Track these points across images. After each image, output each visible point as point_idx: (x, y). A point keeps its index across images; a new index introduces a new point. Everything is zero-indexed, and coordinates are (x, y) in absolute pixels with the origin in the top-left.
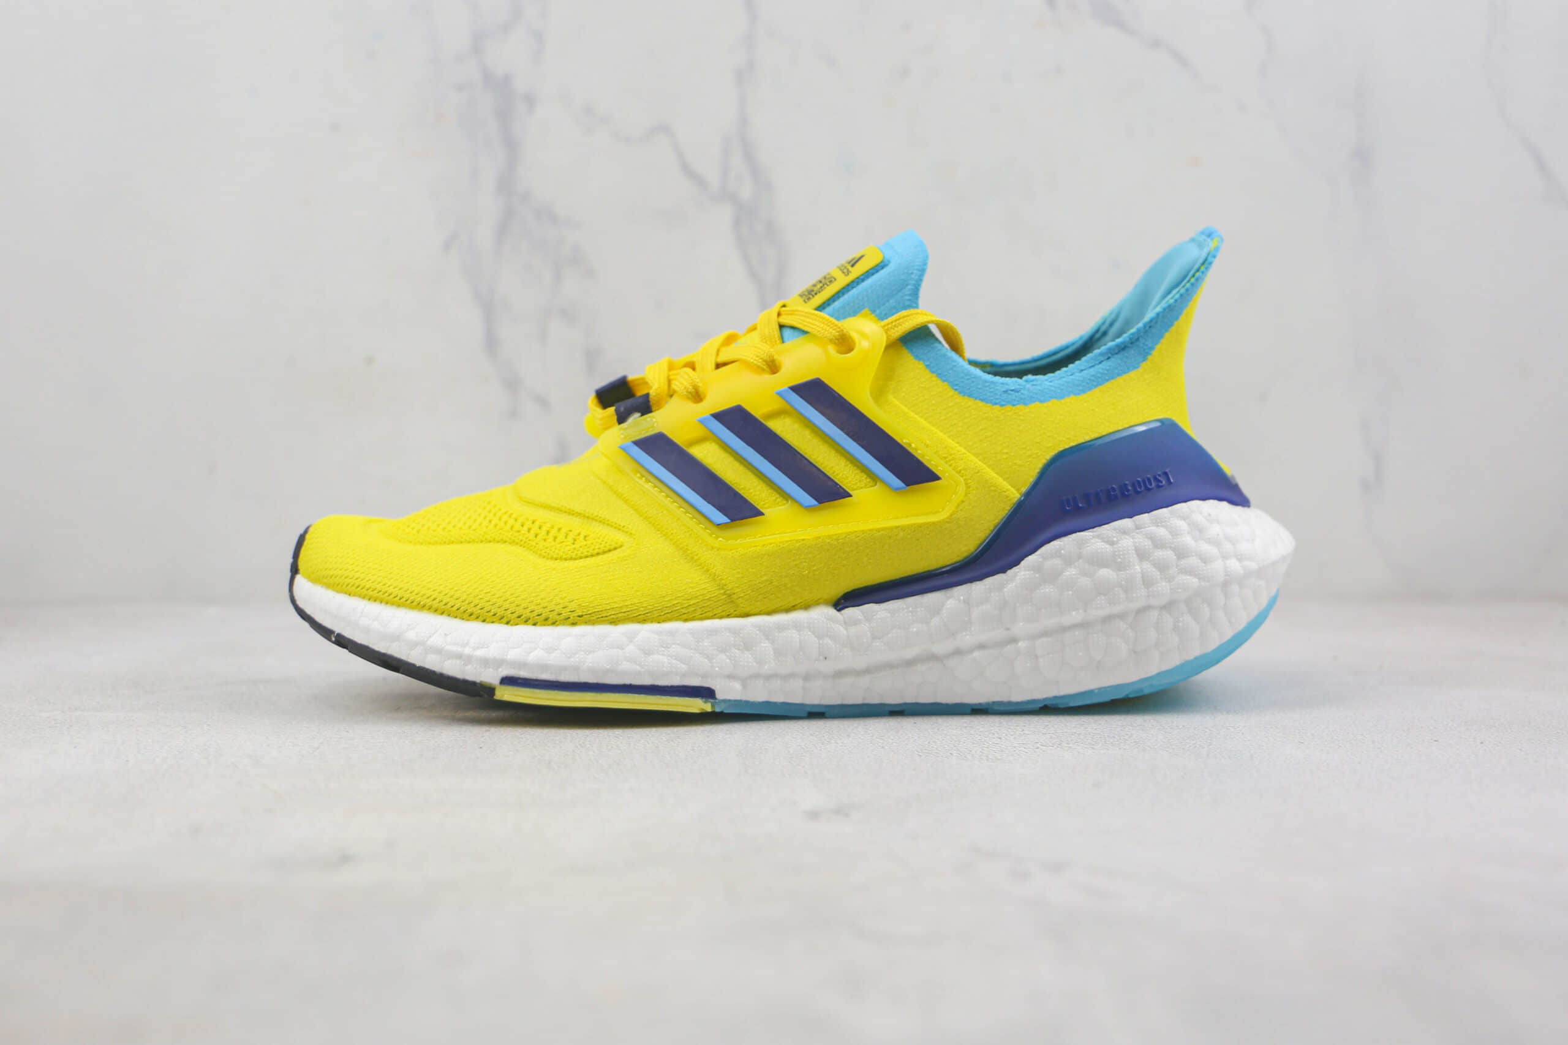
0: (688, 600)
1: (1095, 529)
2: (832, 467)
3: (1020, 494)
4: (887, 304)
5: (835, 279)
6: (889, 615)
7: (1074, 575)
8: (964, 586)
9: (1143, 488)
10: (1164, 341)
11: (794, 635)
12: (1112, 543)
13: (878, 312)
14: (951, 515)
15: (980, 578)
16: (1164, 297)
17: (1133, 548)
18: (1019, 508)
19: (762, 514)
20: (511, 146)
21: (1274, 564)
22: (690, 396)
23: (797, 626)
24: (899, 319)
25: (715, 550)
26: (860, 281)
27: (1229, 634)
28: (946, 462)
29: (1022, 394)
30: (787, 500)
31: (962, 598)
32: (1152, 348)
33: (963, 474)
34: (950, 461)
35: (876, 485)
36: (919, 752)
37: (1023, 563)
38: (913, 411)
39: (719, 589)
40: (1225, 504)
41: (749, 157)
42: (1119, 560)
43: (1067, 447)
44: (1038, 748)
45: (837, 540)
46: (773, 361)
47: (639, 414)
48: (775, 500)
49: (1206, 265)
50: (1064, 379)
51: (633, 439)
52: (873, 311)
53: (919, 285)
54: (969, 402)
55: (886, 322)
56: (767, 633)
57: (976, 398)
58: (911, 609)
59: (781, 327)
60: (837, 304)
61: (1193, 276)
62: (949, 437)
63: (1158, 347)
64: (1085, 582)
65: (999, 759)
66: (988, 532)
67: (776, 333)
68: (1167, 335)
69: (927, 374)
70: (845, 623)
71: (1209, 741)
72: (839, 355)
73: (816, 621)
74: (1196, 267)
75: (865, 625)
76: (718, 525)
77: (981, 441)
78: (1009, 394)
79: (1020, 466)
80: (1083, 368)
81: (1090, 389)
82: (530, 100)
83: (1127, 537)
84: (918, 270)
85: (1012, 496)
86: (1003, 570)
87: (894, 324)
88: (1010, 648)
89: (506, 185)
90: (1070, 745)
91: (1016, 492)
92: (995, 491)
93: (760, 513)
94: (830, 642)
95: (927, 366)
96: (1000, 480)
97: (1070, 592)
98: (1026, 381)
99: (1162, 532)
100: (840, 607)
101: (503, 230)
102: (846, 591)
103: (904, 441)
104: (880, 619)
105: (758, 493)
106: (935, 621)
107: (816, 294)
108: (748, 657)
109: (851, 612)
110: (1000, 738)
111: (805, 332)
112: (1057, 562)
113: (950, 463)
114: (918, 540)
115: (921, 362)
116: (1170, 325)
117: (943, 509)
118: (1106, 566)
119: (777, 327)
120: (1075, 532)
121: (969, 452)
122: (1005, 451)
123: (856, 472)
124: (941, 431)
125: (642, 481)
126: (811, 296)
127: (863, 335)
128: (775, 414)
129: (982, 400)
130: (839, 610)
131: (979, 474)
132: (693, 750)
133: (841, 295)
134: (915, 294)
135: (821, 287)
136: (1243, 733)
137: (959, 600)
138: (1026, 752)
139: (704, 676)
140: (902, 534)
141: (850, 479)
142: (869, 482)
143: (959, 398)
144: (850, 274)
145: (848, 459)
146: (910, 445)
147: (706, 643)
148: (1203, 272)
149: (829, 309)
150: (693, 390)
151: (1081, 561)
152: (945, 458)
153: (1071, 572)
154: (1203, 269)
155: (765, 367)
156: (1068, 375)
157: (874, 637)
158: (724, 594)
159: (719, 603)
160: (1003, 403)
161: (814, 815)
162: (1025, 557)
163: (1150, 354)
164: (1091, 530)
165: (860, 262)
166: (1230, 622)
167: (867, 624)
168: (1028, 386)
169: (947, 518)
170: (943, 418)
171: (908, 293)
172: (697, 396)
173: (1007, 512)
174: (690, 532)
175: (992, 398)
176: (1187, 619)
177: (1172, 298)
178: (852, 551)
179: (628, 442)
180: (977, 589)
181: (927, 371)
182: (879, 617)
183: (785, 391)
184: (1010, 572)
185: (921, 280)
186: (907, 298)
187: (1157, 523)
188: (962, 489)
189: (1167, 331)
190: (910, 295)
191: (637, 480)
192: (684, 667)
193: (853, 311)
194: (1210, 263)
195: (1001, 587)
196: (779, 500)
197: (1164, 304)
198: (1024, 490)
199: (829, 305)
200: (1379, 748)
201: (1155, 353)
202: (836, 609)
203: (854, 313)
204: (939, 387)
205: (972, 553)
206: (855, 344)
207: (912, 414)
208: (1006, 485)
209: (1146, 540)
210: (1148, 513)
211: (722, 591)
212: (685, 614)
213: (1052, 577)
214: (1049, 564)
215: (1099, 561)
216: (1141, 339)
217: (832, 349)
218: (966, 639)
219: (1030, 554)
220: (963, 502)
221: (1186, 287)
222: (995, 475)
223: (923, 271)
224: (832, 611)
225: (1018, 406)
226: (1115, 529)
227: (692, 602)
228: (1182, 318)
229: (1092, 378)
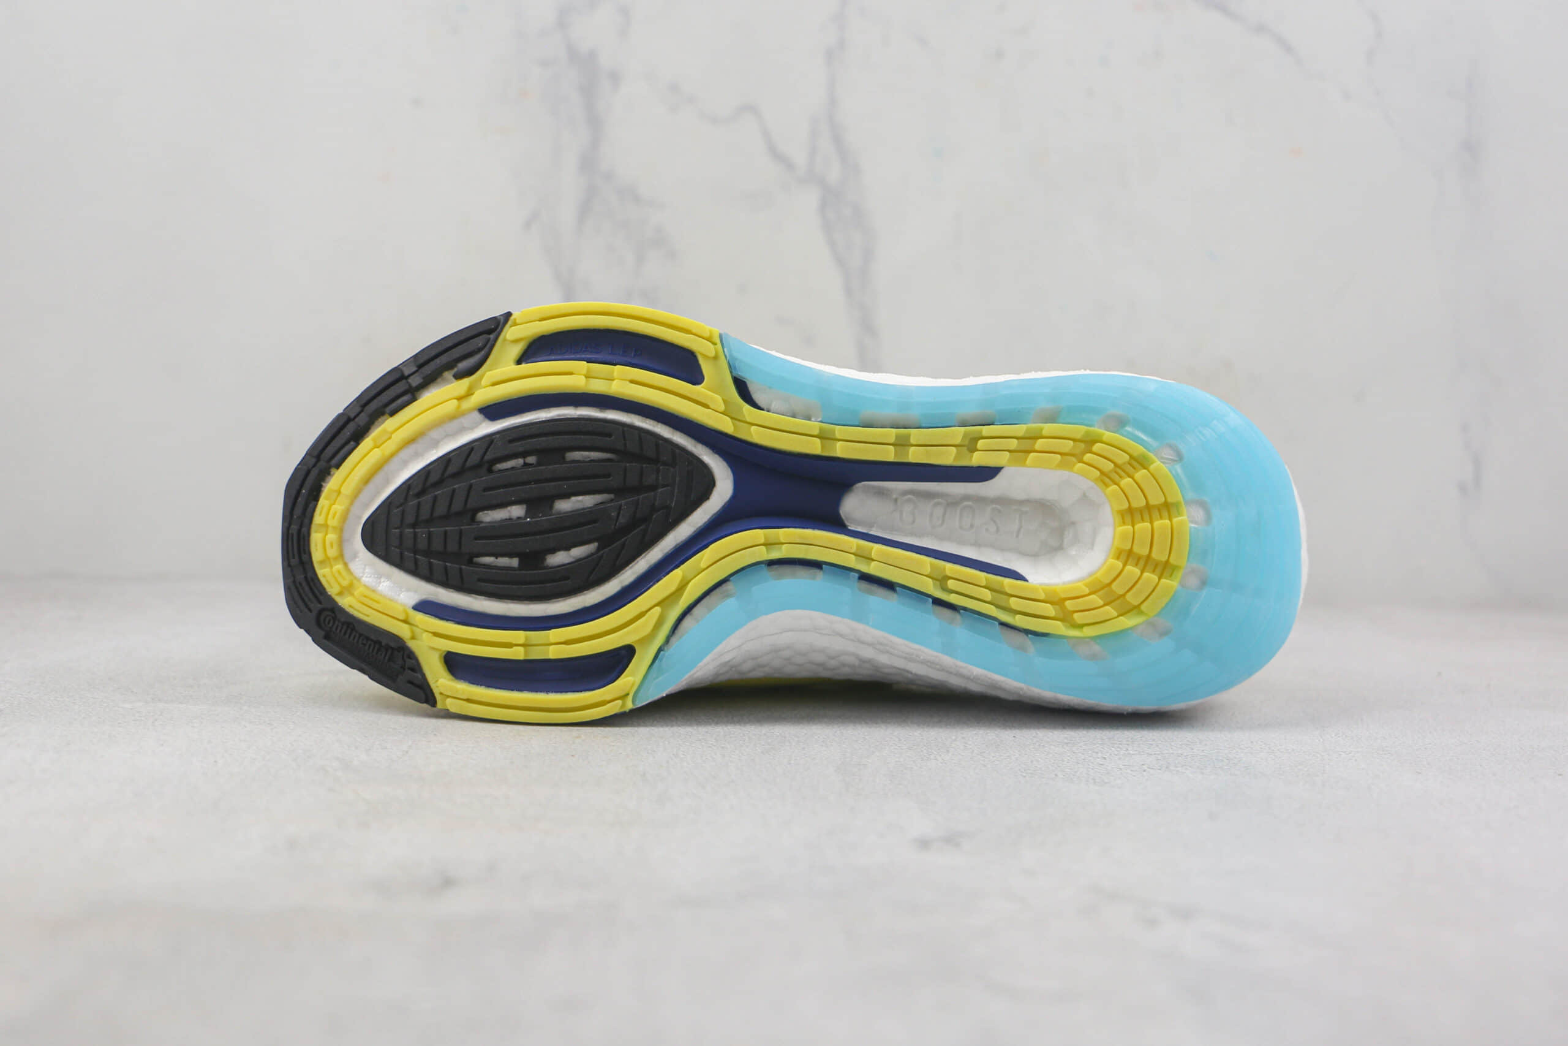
20: (595, 122)
36: (1022, 772)
41: (838, 140)
65: (1106, 783)
82: (615, 77)
89: (588, 163)
101: (585, 210)
110: (1105, 758)
132: (790, 764)
136: (1356, 760)
161: (924, 844)
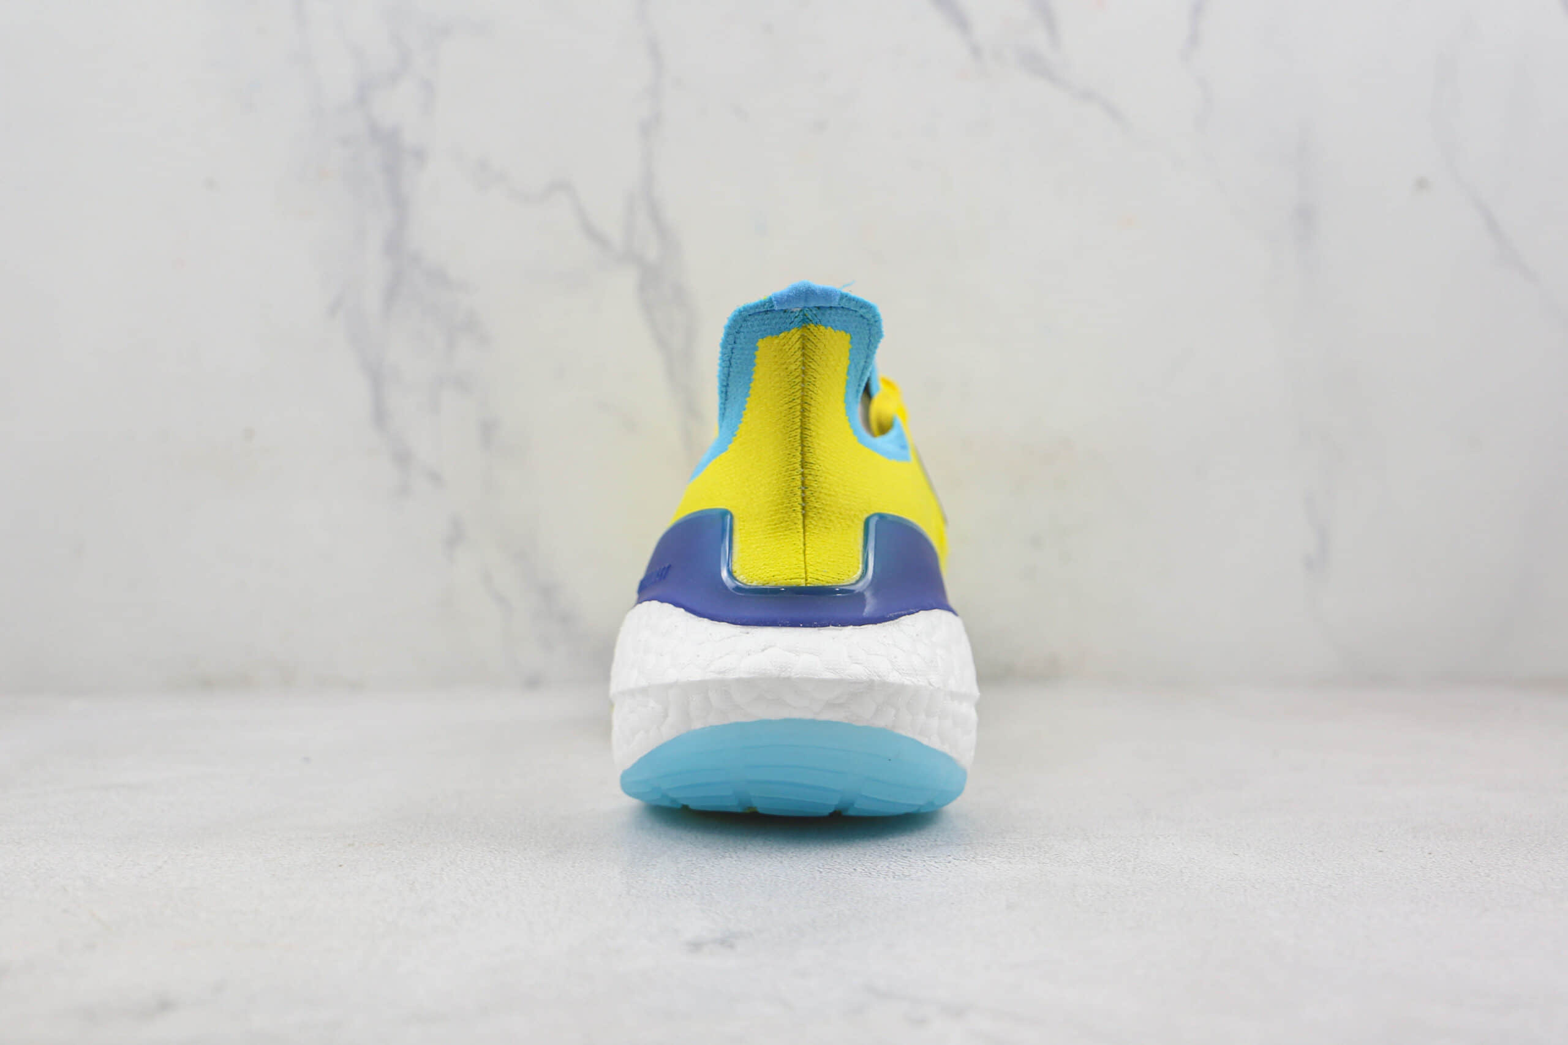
20: (400, 204)
41: (655, 215)
44: (949, 862)
71: (1136, 853)
82: (420, 155)
89: (394, 244)
90: (986, 859)
138: (937, 868)
200: (1318, 861)
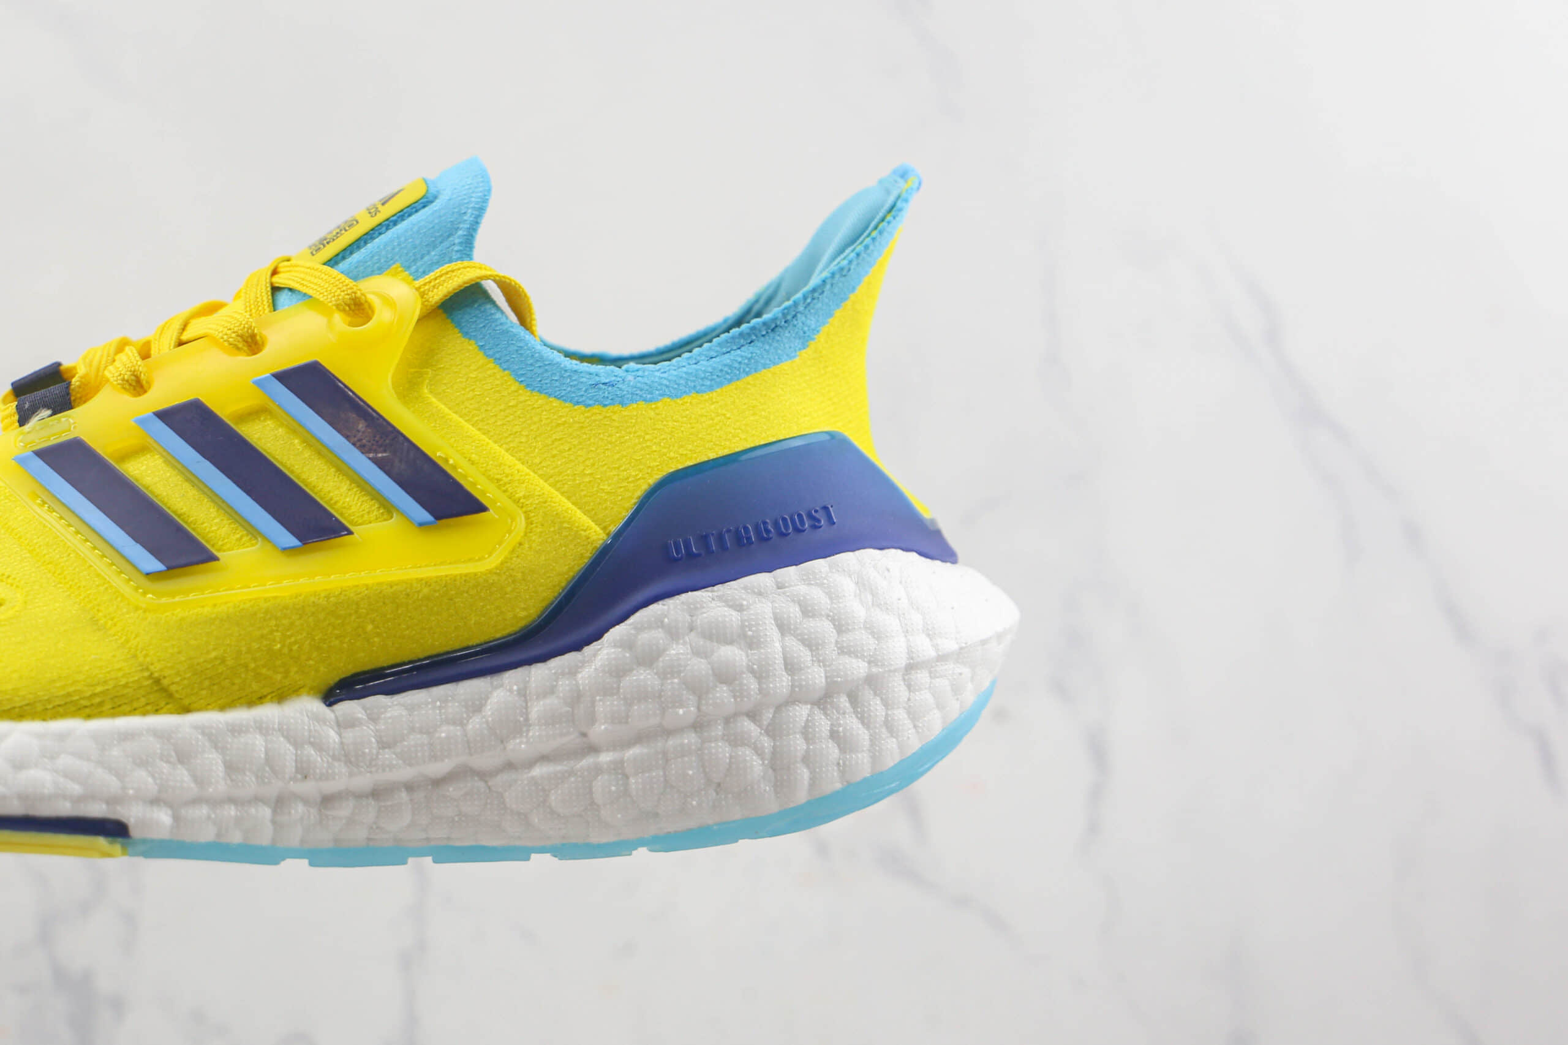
0: (92, 686)
1: (716, 588)
2: (329, 492)
3: (608, 534)
4: (426, 258)
5: (357, 222)
6: (404, 713)
7: (682, 653)
8: (520, 670)
9: (791, 530)
10: (834, 322)
11: (258, 742)
12: (740, 608)
13: (413, 268)
14: (502, 563)
15: (544, 658)
16: (833, 258)
17: (771, 615)
18: (603, 554)
19: (216, 559)
21: (984, 642)
22: (127, 386)
23: (262, 728)
24: (441, 276)
25: (140, 612)
26: (391, 224)
27: (914, 744)
28: (499, 487)
29: (621, 389)
30: (256, 538)
31: (515, 688)
32: (816, 331)
33: (523, 503)
34: (505, 484)
35: (392, 517)
37: (607, 636)
38: (456, 412)
39: (142, 670)
40: (914, 556)
42: (750, 633)
43: (680, 467)
45: (327, 597)
46: (253, 336)
47: (49, 412)
48: (241, 538)
49: (893, 213)
50: (684, 369)
51: (35, 448)
52: (407, 268)
53: (475, 230)
54: (539, 400)
55: (421, 281)
56: (214, 738)
57: (550, 395)
58: (438, 703)
59: (275, 290)
60: (357, 257)
61: (876, 228)
62: (507, 450)
63: (825, 329)
64: (699, 666)
66: (558, 590)
67: (265, 298)
68: (838, 313)
69: (481, 359)
70: (338, 724)
72: (349, 327)
73: (292, 721)
74: (881, 215)
75: (368, 727)
76: (148, 574)
77: (554, 456)
78: (600, 389)
79: (608, 493)
80: (713, 354)
81: (720, 385)
83: (764, 600)
84: (473, 208)
85: (595, 537)
86: (578, 647)
87: (432, 284)
88: (588, 761)
91: (601, 532)
92: (570, 529)
93: (213, 558)
94: (313, 752)
95: (481, 347)
96: (579, 513)
97: (676, 681)
98: (627, 371)
99: (817, 595)
100: (332, 700)
102: (343, 676)
103: (438, 454)
104: (390, 718)
105: (214, 528)
106: (475, 723)
107: (328, 243)
108: (182, 775)
109: (348, 708)
111: (306, 296)
112: (658, 635)
113: (504, 489)
114: (451, 599)
115: (473, 342)
116: (841, 299)
117: (490, 554)
118: (731, 642)
119: (269, 289)
120: (687, 592)
121: (535, 473)
122: (588, 472)
123: (365, 498)
124: (495, 442)
125: (43, 512)
126: (322, 246)
127: (388, 301)
128: (253, 414)
129: (557, 398)
130: (330, 705)
131: (546, 505)
133: (362, 243)
134: (468, 243)
135: (337, 233)
137: (511, 691)
139: (112, 801)
140: (426, 590)
141: (353, 509)
142: (382, 514)
143: (525, 395)
144: (378, 214)
145: (353, 481)
146: (447, 461)
147: (115, 752)
148: (889, 222)
149: (344, 265)
150: (133, 378)
151: (693, 634)
152: (498, 480)
153: (677, 650)
154: (889, 218)
155: (240, 345)
156: (689, 364)
157: (383, 745)
158: (151, 676)
159: (142, 692)
160: (591, 402)
162: (611, 628)
163: (813, 339)
164: (709, 589)
165: (395, 199)
166: (915, 727)
167: (372, 727)
168: (630, 377)
169: (497, 568)
170: (499, 423)
171: (457, 241)
172: (137, 385)
173: (586, 561)
174: (106, 586)
175: (573, 395)
176: (851, 723)
177: (844, 259)
178: (350, 615)
179: (28, 452)
180: (538, 673)
181: (481, 354)
182: (389, 715)
183: (265, 379)
184: (588, 650)
185: (477, 223)
186: (456, 248)
187: (808, 580)
188: (521, 523)
189: (838, 306)
190: (460, 243)
191: (36, 508)
192: (76, 789)
193: (380, 268)
194: (900, 210)
195: (573, 672)
196: (245, 539)
197: (833, 267)
198: (613, 529)
199: (344, 258)
201: (821, 338)
202: (325, 703)
203: (381, 270)
204: (495, 378)
205: (534, 621)
206: (373, 312)
207: (455, 417)
208: (585, 520)
209: (791, 604)
210: (796, 565)
211: (146, 674)
212: (86, 707)
213: (648, 658)
214: (645, 637)
215: (717, 635)
216: (799, 315)
217: (339, 319)
218: (519, 747)
219: (618, 624)
220: (520, 544)
221: (865, 243)
222: (570, 505)
223: (480, 211)
224: (316, 706)
225: (611, 408)
226: (745, 588)
227: (99, 689)
228: (861, 290)
229: (726, 369)
